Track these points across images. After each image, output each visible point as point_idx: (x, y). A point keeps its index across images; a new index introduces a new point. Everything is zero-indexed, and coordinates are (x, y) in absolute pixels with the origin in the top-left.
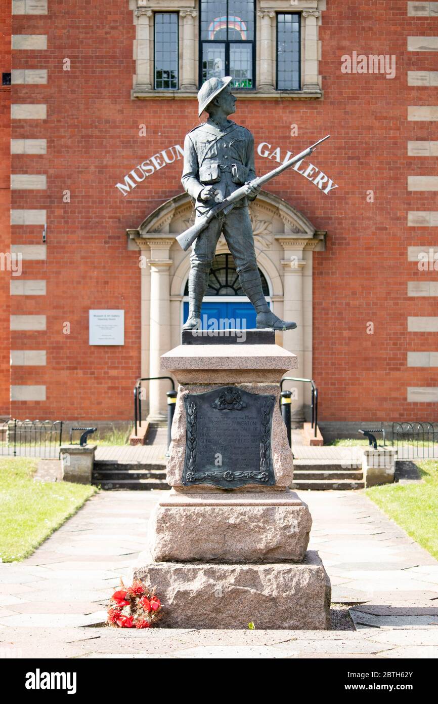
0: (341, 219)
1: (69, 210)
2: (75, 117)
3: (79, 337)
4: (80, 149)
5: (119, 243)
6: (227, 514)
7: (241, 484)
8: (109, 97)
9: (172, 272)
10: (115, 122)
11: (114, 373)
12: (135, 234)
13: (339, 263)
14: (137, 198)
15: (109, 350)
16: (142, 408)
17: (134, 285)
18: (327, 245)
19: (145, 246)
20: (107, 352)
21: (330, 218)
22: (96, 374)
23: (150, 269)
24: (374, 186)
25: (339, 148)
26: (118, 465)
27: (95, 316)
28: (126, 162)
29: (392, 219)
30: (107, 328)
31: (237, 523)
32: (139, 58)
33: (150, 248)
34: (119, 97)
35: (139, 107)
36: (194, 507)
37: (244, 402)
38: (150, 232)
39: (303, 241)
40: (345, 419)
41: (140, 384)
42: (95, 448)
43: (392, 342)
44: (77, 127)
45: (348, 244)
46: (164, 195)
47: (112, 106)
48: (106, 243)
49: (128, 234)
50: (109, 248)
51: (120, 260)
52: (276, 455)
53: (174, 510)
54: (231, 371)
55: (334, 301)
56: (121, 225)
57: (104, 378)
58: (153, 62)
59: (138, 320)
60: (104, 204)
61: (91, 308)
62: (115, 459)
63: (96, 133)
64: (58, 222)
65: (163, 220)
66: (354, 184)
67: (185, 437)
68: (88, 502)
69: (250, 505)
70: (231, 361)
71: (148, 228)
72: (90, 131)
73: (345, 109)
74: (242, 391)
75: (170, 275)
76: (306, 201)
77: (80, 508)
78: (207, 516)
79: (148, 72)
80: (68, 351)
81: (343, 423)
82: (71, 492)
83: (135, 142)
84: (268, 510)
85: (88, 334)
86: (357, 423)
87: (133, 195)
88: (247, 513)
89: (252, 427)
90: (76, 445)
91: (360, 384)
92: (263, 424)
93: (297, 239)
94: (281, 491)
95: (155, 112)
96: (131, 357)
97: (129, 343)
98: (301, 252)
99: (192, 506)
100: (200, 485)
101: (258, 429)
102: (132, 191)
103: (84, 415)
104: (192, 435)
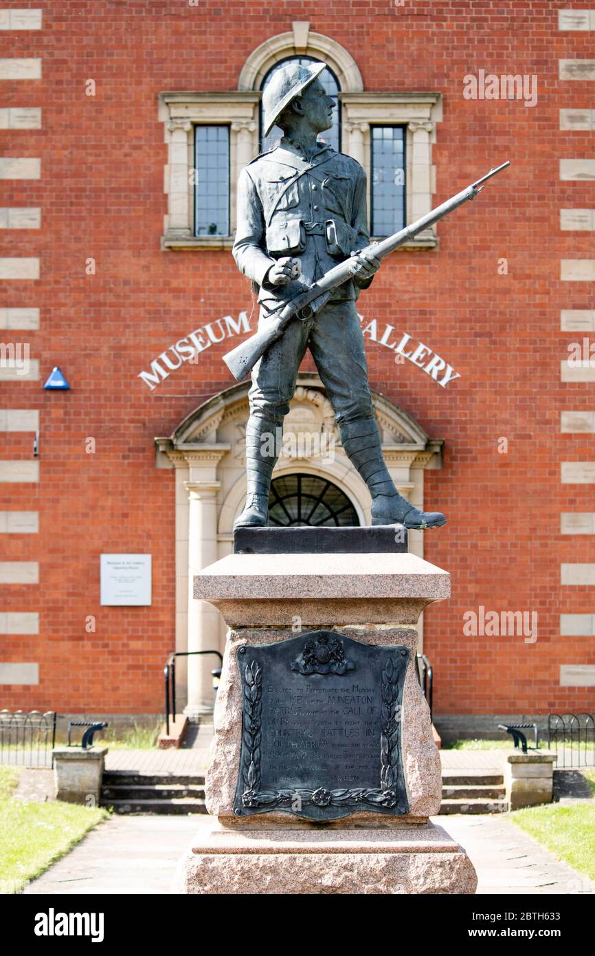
0: (465, 423)
1: (72, 411)
2: (80, 276)
3: (87, 594)
4: (87, 322)
5: (145, 458)
6: (317, 869)
7: (345, 812)
8: (130, 247)
9: (221, 499)
10: (137, 283)
11: (135, 645)
12: (166, 444)
13: (462, 486)
14: (170, 393)
15: (130, 613)
16: (178, 695)
17: (165, 519)
18: (445, 460)
19: (181, 462)
20: (127, 616)
21: (449, 422)
22: (110, 646)
23: (189, 495)
24: (512, 376)
25: (462, 321)
26: (139, 777)
27: (109, 563)
28: (153, 341)
29: (538, 423)
30: (126, 581)
31: (337, 885)
32: (172, 191)
33: (188, 464)
34: (144, 247)
35: (172, 262)
36: (257, 856)
37: (350, 660)
38: (189, 442)
39: (410, 454)
40: (469, 712)
41: (174, 661)
42: (105, 752)
43: (538, 600)
44: (83, 290)
45: (475, 459)
46: (208, 389)
47: (134, 260)
48: (124, 457)
49: (156, 446)
50: (129, 464)
51: (145, 483)
52: (409, 757)
53: (218, 861)
54: (325, 602)
55: (455, 541)
56: (147, 432)
57: (122, 653)
58: (192, 197)
59: (171, 570)
60: (122, 402)
61: (102, 552)
62: (136, 768)
63: (111, 298)
64: (58, 428)
65: (206, 424)
66: (483, 373)
67: (239, 726)
68: (92, 833)
69: (362, 851)
70: (326, 584)
71: (185, 436)
72: (101, 297)
73: (470, 263)
74: (347, 640)
75: (217, 504)
76: (414, 396)
77: (79, 842)
78: (282, 871)
79: (186, 211)
80: (70, 613)
81: (468, 717)
82: (67, 817)
83: (166, 312)
84: (394, 860)
85: (99, 589)
86: (488, 716)
87: (163, 388)
88: (355, 866)
89: (365, 707)
90: (77, 748)
91: (494, 661)
92: (386, 701)
93: (402, 452)
94: (419, 824)
95: (196, 269)
96: (161, 623)
97: (157, 601)
98: (408, 470)
99: (253, 853)
100: (268, 814)
101: (377, 710)
102: (162, 384)
103: (94, 706)
104: (253, 722)
